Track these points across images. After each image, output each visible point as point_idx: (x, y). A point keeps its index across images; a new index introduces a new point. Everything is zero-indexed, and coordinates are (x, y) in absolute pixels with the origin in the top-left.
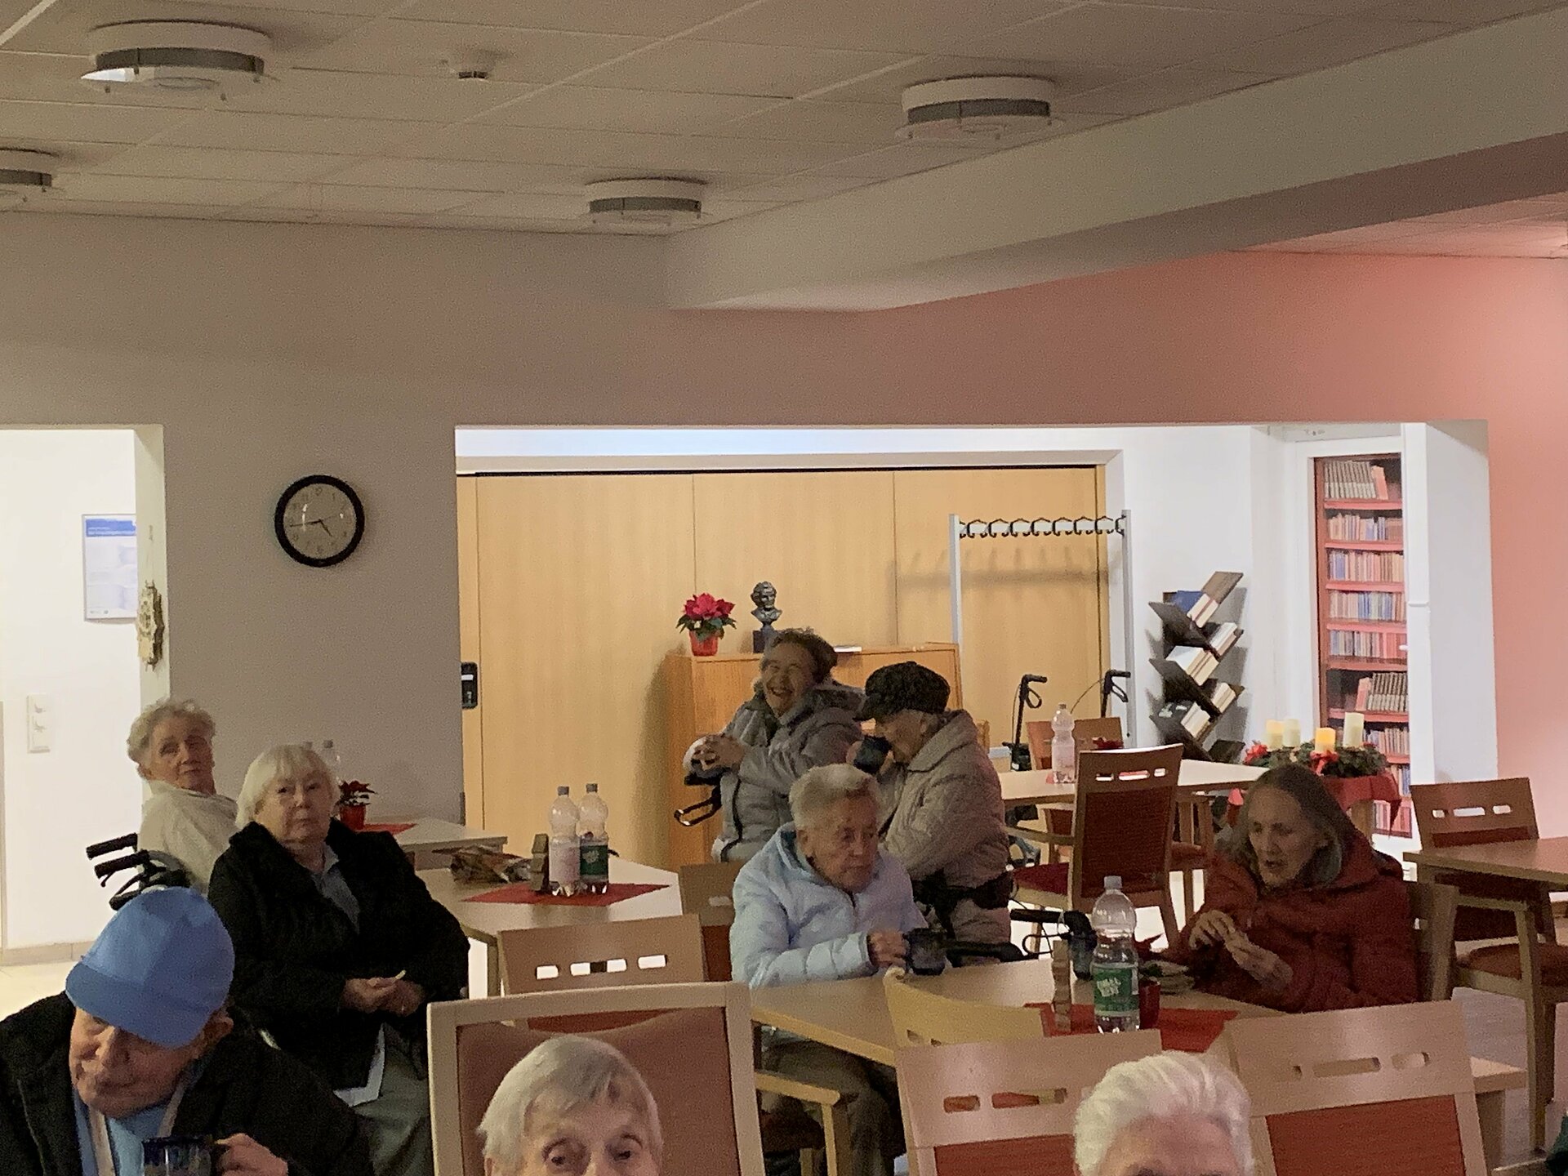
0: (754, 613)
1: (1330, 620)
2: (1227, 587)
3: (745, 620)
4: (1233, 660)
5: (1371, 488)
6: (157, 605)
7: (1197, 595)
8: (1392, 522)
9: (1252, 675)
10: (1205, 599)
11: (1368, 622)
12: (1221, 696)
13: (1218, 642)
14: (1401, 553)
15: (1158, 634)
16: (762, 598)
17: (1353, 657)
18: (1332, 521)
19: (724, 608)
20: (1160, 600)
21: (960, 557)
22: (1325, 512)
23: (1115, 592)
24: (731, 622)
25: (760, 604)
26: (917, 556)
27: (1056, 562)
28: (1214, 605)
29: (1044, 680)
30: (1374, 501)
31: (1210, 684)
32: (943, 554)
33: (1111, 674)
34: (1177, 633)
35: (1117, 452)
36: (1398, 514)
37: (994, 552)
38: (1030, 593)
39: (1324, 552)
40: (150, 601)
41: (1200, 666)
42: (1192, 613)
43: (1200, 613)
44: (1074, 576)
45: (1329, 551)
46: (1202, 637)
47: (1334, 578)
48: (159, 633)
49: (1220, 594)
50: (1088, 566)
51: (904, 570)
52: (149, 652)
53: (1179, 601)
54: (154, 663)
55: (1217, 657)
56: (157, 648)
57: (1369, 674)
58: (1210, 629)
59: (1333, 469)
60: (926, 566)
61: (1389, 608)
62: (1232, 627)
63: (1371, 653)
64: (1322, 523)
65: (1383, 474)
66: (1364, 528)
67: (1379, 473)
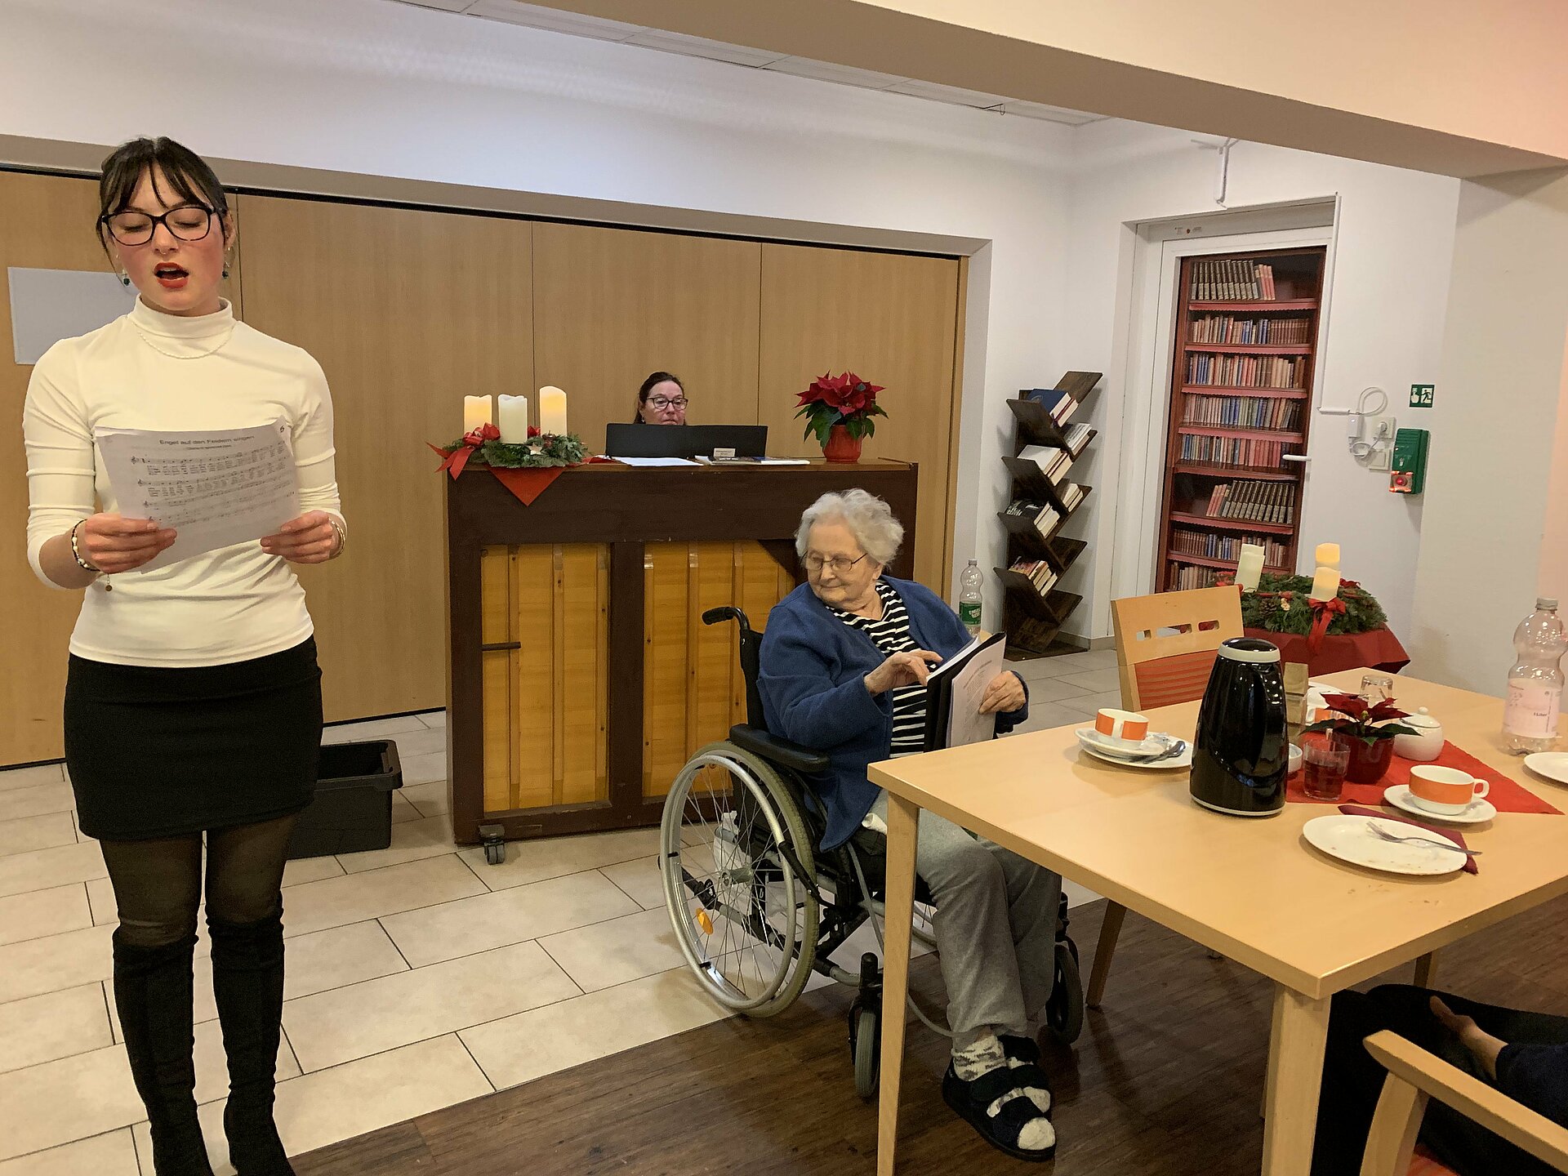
2: (1084, 386)
7: (1057, 395)
8: (1279, 325)
10: (1067, 398)
11: (1232, 427)
12: (1070, 497)
13: (1074, 443)
15: (1011, 431)
17: (1209, 463)
18: (1198, 324)
20: (1016, 397)
22: (1188, 314)
28: (1075, 405)
31: (1063, 484)
34: (1032, 431)
35: (985, 242)
39: (1186, 358)
41: (1056, 466)
42: (1055, 412)
43: (1064, 409)
45: (1191, 354)
49: (1078, 394)
55: (1073, 458)
57: (1228, 481)
59: (1204, 269)
62: (1087, 428)
63: (1233, 460)
64: (1185, 325)
65: (1270, 273)
66: (1239, 331)
67: (1265, 272)
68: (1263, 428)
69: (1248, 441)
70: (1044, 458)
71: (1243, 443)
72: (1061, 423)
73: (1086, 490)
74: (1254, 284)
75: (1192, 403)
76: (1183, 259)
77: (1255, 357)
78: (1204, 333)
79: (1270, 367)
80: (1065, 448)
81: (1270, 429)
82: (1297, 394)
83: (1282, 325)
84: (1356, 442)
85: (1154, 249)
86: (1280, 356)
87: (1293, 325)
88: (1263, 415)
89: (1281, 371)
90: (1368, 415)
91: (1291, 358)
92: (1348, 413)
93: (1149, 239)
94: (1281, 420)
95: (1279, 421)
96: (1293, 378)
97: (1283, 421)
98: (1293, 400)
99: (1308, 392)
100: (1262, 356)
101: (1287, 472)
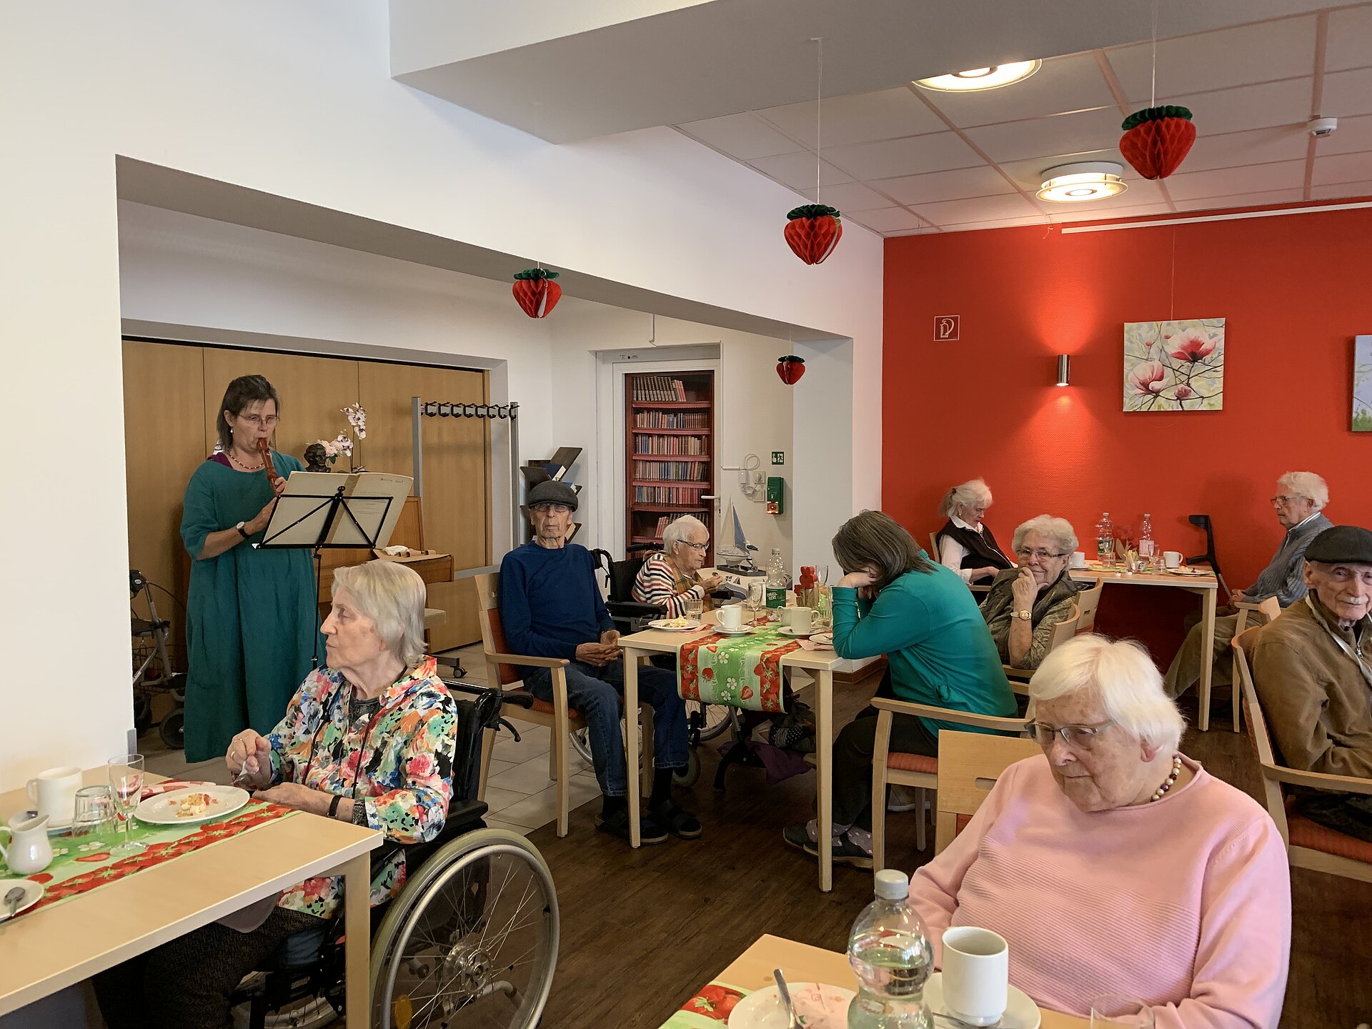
1: (636, 480)
2: (571, 456)
7: (550, 463)
8: (689, 417)
17: (654, 504)
18: (639, 416)
20: (526, 466)
22: (633, 410)
30: (674, 402)
35: (503, 361)
38: (447, 459)
39: (632, 436)
44: (470, 448)
45: (636, 435)
47: (641, 452)
49: (567, 463)
50: (479, 441)
57: (667, 515)
59: (646, 381)
63: (669, 501)
64: (631, 417)
65: (682, 385)
66: (666, 420)
67: (678, 385)
68: (686, 480)
69: (677, 489)
71: (675, 490)
74: (673, 392)
75: (640, 465)
76: (626, 375)
77: (677, 436)
78: (644, 421)
79: (686, 443)
81: (690, 480)
82: (705, 458)
83: (691, 417)
84: (745, 486)
85: (606, 369)
86: (692, 436)
87: (698, 417)
88: (685, 472)
89: (694, 444)
90: (750, 470)
91: (699, 437)
92: (739, 469)
93: (604, 361)
94: (697, 475)
95: (695, 475)
96: (701, 448)
97: (698, 475)
98: (702, 462)
99: (711, 458)
100: (682, 436)
101: (703, 506)
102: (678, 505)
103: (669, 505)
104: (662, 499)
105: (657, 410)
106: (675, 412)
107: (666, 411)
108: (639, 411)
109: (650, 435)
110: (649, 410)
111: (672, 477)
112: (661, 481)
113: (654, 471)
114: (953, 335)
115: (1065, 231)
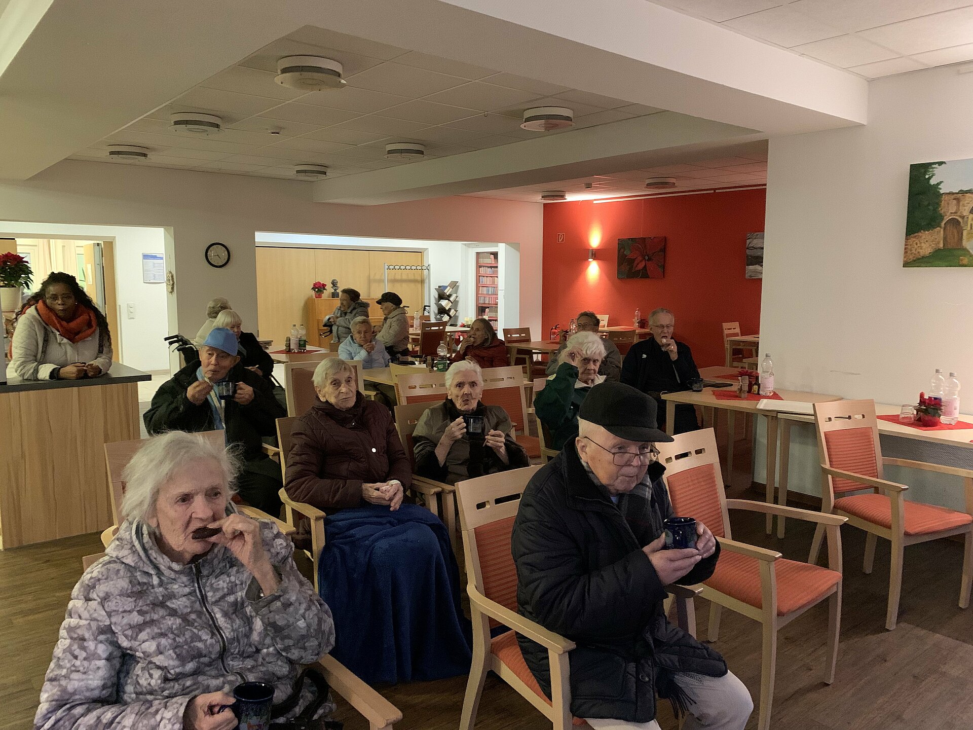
0: (332, 287)
1: (479, 294)
2: (454, 285)
3: (329, 289)
4: (455, 303)
5: (490, 260)
6: (172, 277)
7: (446, 287)
8: (495, 269)
9: (460, 307)
10: (449, 288)
11: (489, 295)
12: (452, 313)
13: (451, 299)
14: (497, 277)
15: (437, 296)
16: (334, 284)
17: (485, 303)
18: (480, 269)
19: (324, 285)
20: (438, 288)
21: (387, 274)
22: (479, 266)
23: (426, 285)
24: (326, 289)
25: (334, 285)
26: (375, 274)
27: (411, 277)
28: (451, 289)
29: (408, 307)
30: (490, 264)
31: (450, 309)
32: (382, 274)
33: (425, 306)
34: (442, 296)
35: (427, 249)
36: (497, 267)
37: (395, 274)
38: (404, 285)
39: (478, 277)
40: (170, 275)
41: (447, 305)
42: (446, 291)
43: (448, 291)
44: (415, 281)
45: (480, 276)
46: (448, 298)
47: (481, 283)
48: (173, 284)
49: (452, 287)
50: (419, 279)
51: (372, 277)
52: (170, 290)
53: (442, 288)
54: (171, 292)
55: (452, 303)
56: (173, 288)
57: (488, 307)
58: (450, 296)
59: (481, 255)
60: (377, 277)
61: (494, 290)
62: (455, 295)
63: (489, 302)
64: (478, 269)
66: (489, 270)
67: (492, 256)
70: (444, 303)
72: (448, 294)
73: (456, 311)
75: (481, 288)
76: (477, 253)
78: (482, 271)
80: (449, 300)
85: (470, 249)
93: (469, 247)
102: (492, 304)
103: (489, 304)
104: (487, 302)
105: (486, 267)
106: (491, 267)
107: (488, 267)
108: (480, 267)
109: (484, 276)
110: (484, 266)
111: (490, 293)
112: (487, 294)
113: (485, 290)
114: (563, 241)
115: (595, 202)
